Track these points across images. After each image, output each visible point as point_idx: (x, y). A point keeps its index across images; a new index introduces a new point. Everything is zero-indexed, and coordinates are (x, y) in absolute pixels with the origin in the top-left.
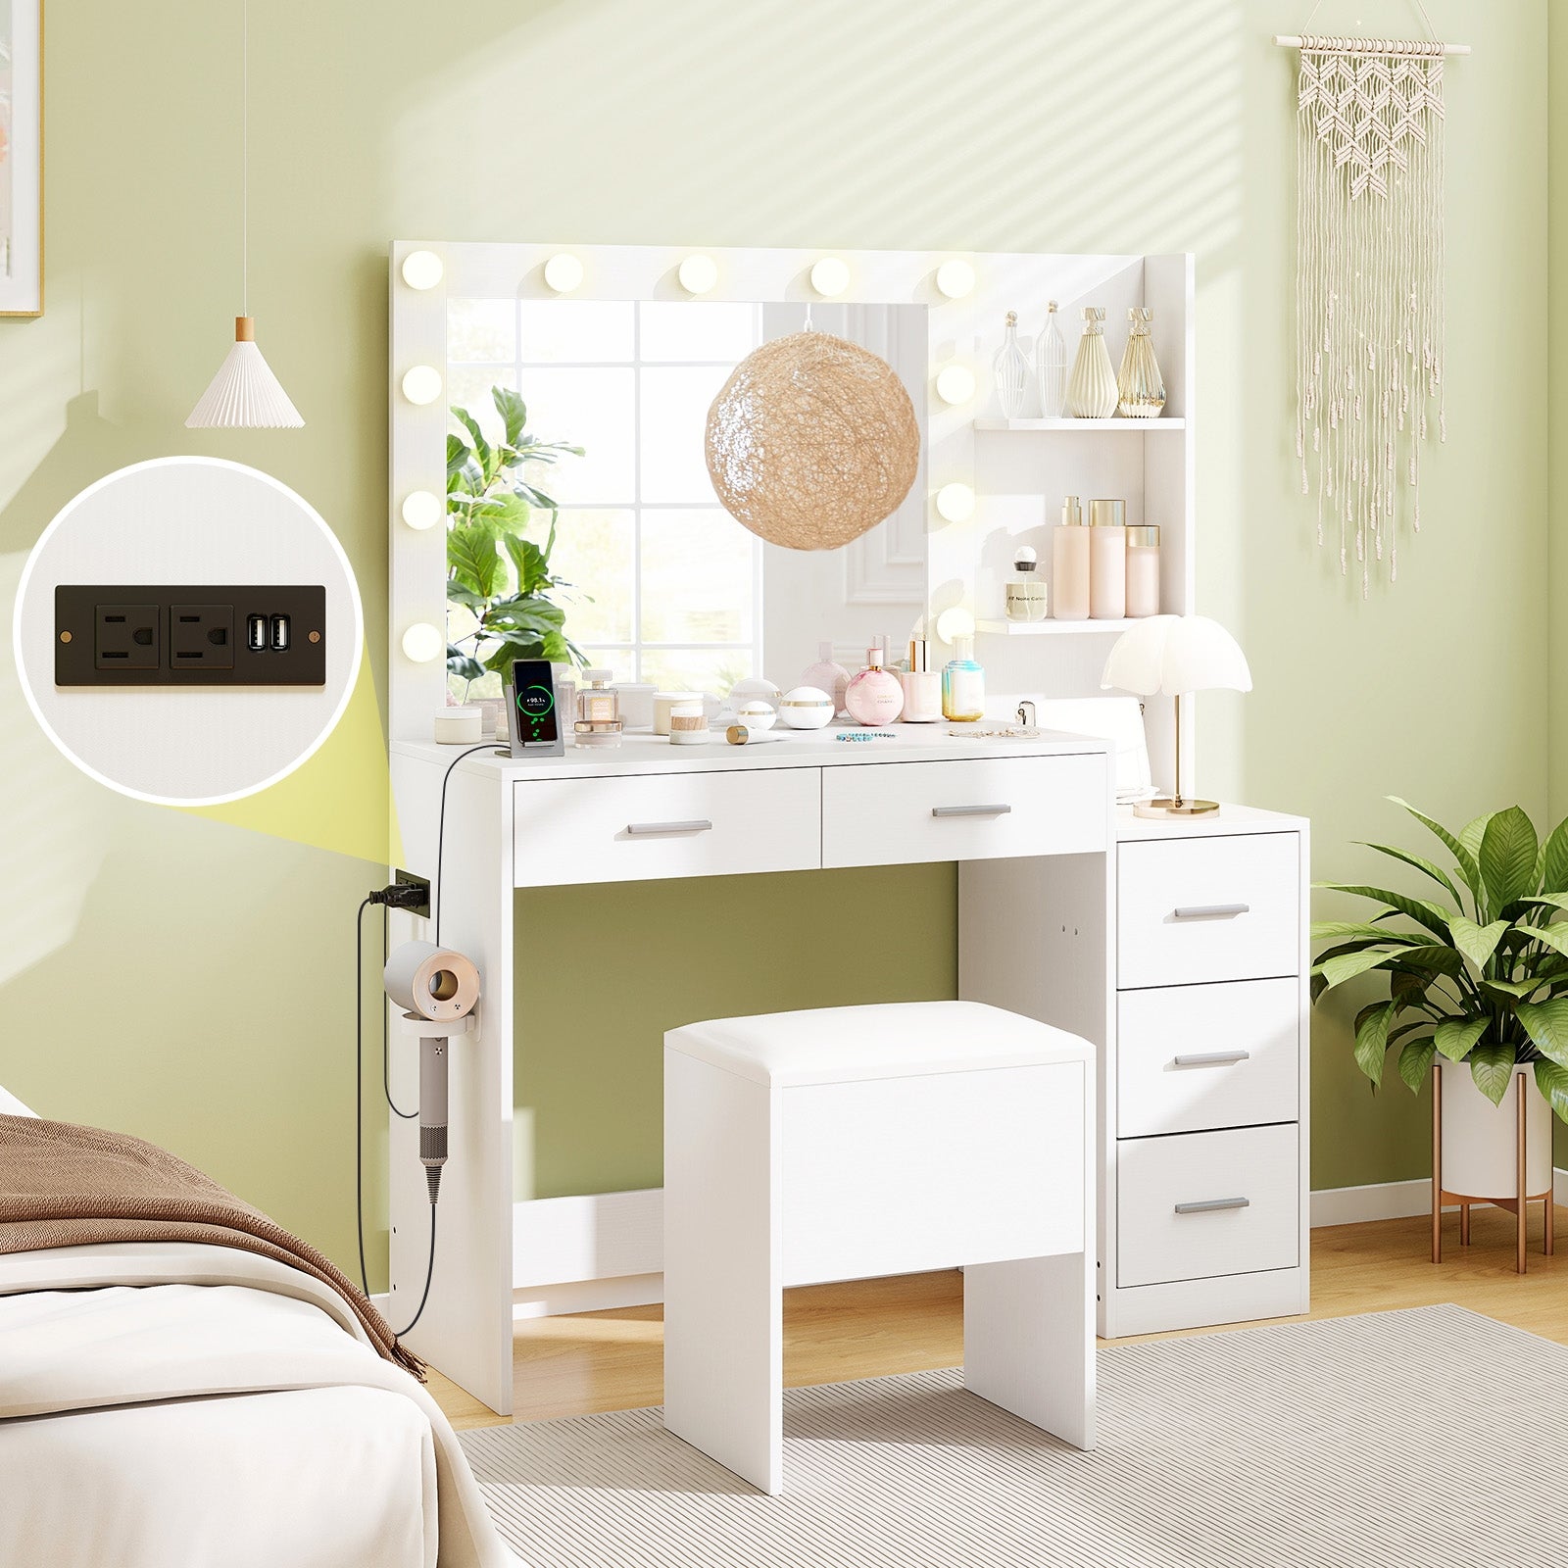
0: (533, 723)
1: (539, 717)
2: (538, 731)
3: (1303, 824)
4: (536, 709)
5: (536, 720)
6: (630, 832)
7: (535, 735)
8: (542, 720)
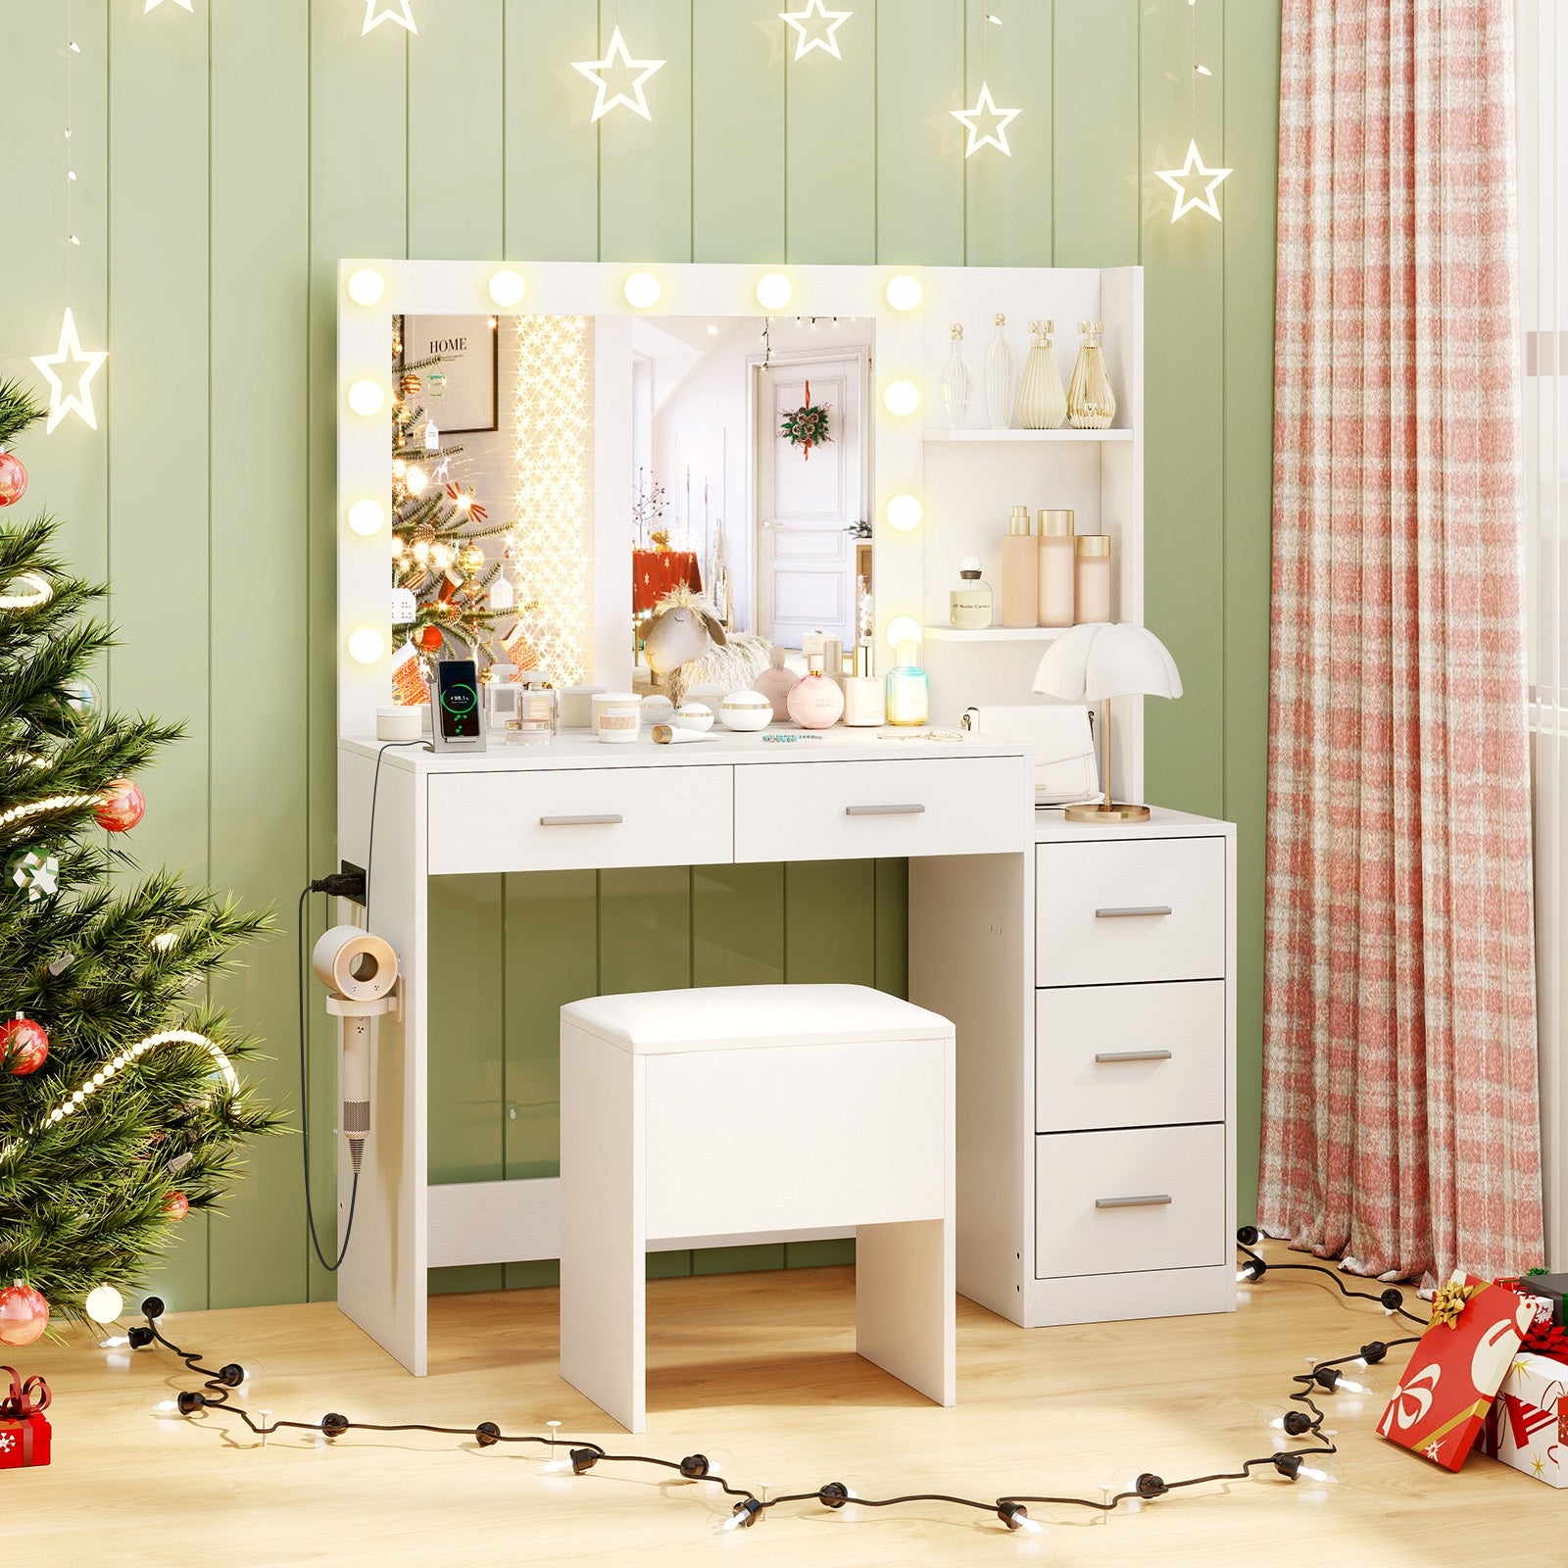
0: (456, 719)
1: (462, 715)
2: (460, 727)
3: (1230, 829)
4: (459, 706)
5: (459, 717)
6: (542, 824)
7: (458, 731)
8: (465, 717)
